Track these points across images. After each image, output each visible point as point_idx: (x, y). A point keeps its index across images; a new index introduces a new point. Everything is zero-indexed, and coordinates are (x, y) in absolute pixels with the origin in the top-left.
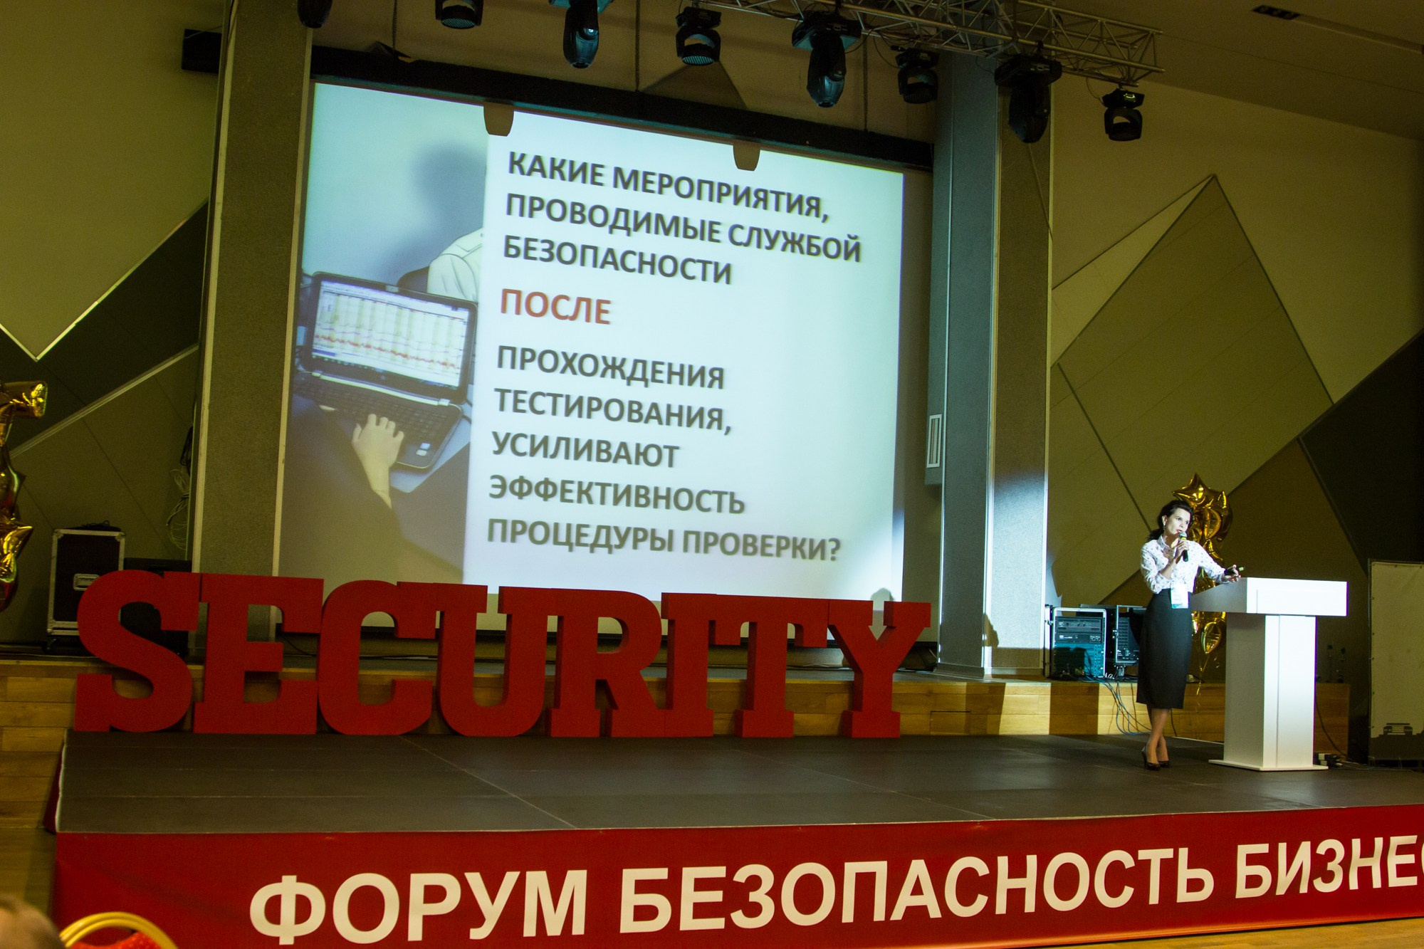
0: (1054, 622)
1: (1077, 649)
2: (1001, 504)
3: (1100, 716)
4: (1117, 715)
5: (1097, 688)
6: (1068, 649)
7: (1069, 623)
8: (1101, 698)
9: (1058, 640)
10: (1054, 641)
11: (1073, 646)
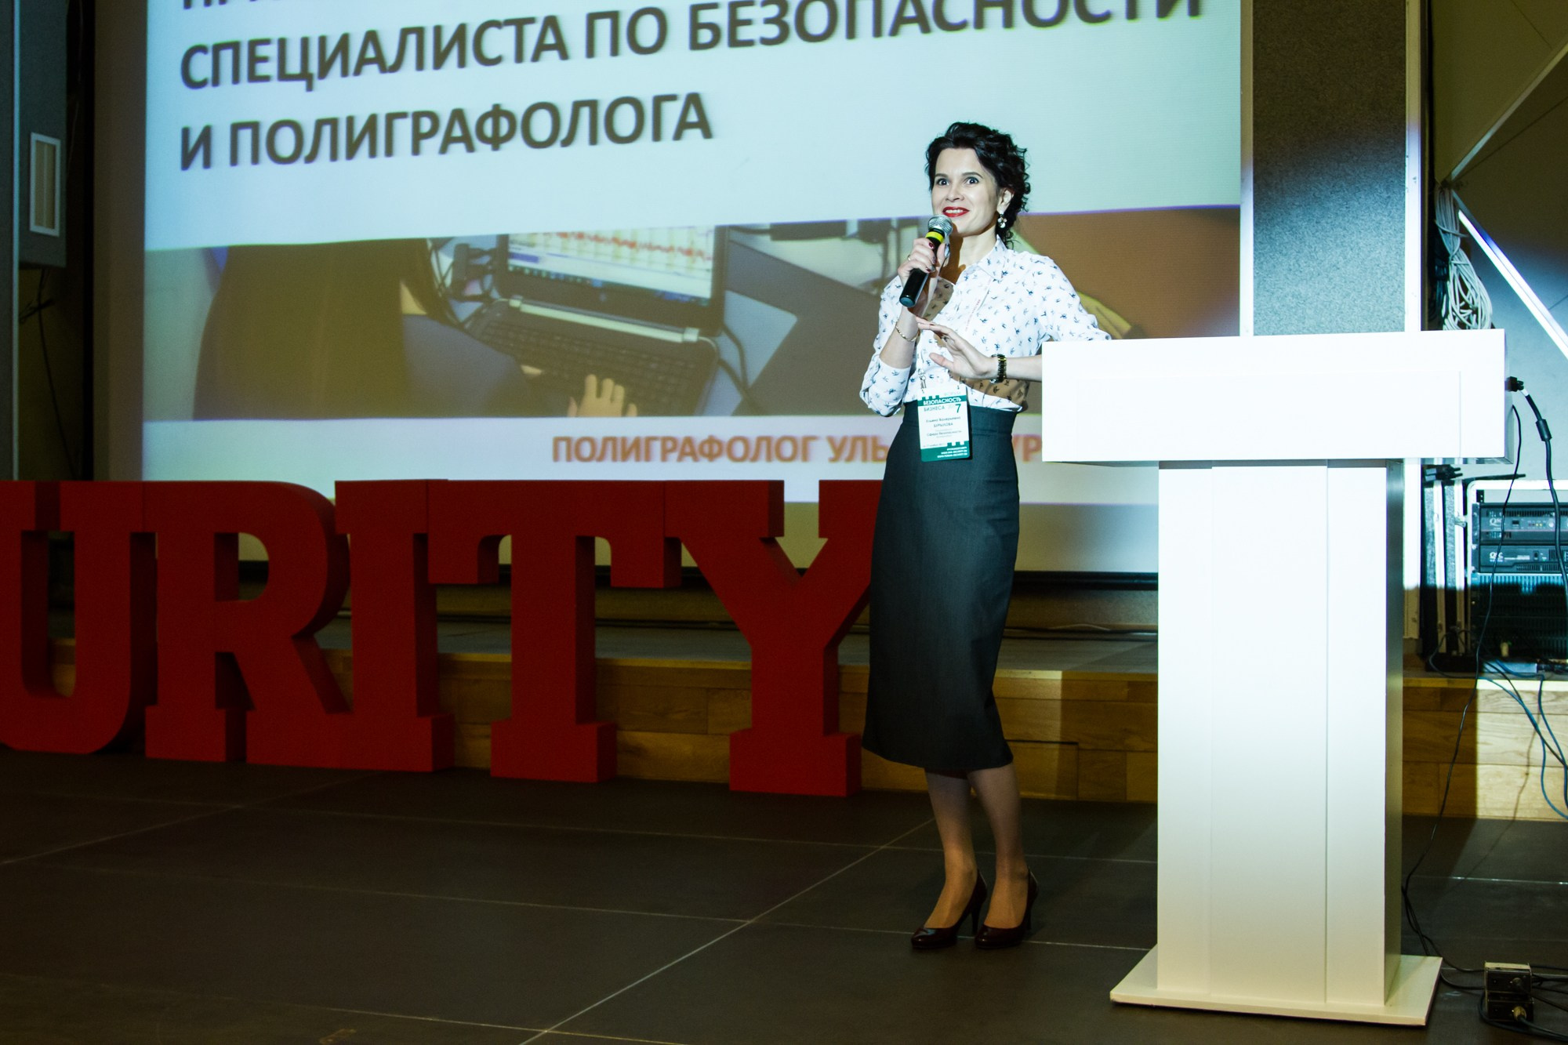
0: (1469, 519)
1: (1544, 588)
2: (1278, 229)
3: (1483, 771)
4: (1543, 767)
5: (1473, 694)
6: (1515, 587)
7: (1523, 519)
8: (1482, 721)
9: (1481, 564)
10: (1471, 568)
11: (1529, 580)
